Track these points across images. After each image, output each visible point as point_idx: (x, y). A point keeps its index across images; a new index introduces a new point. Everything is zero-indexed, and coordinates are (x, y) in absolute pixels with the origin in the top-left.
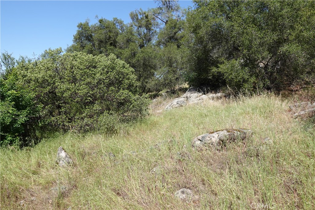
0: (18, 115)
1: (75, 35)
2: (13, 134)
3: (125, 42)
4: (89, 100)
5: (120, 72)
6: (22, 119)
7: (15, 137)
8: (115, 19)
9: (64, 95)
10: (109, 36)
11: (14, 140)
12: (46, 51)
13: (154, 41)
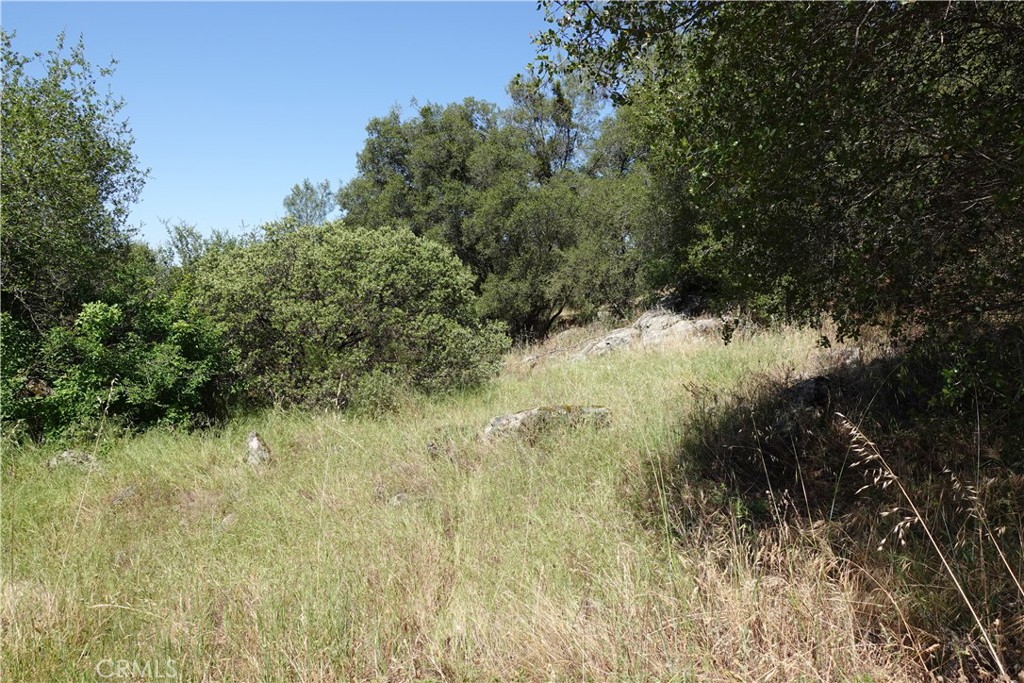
0: (192, 371)
1: (361, 153)
2: (180, 406)
3: (490, 169)
4: (341, 338)
5: (420, 270)
6: (198, 378)
7: (184, 411)
8: (470, 102)
9: (287, 329)
10: (448, 151)
11: (181, 419)
12: (297, 187)
13: (580, 159)
